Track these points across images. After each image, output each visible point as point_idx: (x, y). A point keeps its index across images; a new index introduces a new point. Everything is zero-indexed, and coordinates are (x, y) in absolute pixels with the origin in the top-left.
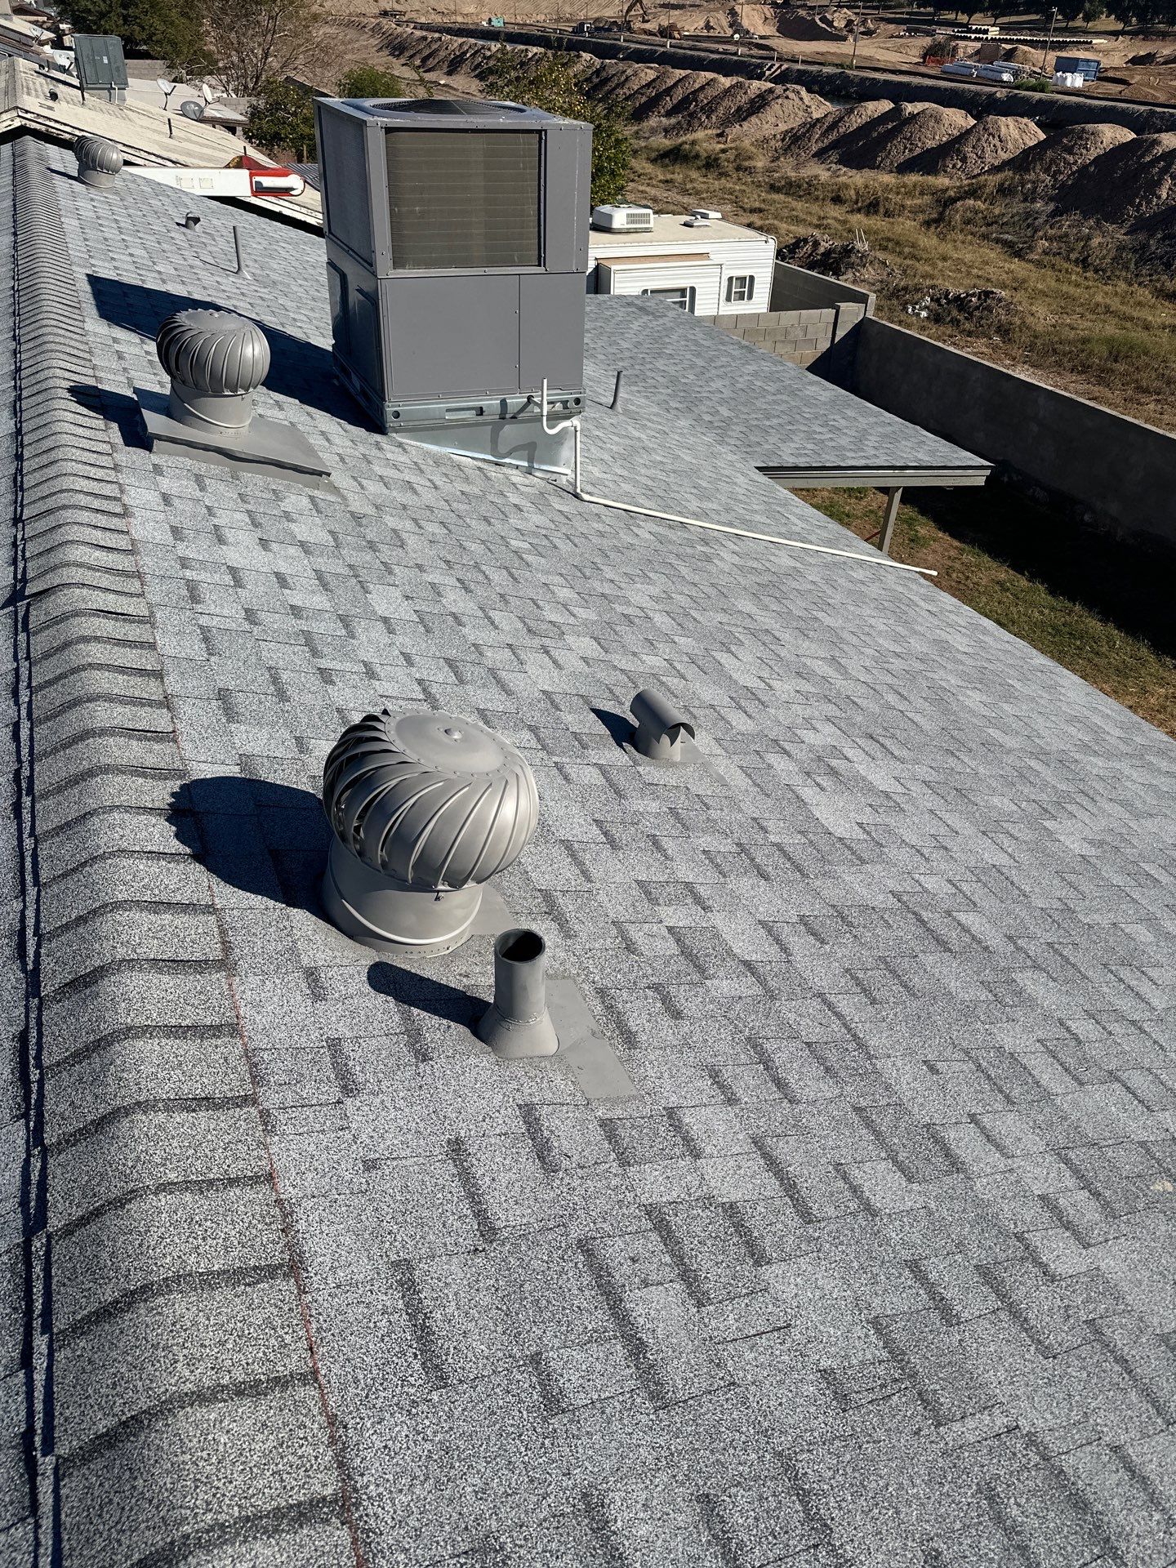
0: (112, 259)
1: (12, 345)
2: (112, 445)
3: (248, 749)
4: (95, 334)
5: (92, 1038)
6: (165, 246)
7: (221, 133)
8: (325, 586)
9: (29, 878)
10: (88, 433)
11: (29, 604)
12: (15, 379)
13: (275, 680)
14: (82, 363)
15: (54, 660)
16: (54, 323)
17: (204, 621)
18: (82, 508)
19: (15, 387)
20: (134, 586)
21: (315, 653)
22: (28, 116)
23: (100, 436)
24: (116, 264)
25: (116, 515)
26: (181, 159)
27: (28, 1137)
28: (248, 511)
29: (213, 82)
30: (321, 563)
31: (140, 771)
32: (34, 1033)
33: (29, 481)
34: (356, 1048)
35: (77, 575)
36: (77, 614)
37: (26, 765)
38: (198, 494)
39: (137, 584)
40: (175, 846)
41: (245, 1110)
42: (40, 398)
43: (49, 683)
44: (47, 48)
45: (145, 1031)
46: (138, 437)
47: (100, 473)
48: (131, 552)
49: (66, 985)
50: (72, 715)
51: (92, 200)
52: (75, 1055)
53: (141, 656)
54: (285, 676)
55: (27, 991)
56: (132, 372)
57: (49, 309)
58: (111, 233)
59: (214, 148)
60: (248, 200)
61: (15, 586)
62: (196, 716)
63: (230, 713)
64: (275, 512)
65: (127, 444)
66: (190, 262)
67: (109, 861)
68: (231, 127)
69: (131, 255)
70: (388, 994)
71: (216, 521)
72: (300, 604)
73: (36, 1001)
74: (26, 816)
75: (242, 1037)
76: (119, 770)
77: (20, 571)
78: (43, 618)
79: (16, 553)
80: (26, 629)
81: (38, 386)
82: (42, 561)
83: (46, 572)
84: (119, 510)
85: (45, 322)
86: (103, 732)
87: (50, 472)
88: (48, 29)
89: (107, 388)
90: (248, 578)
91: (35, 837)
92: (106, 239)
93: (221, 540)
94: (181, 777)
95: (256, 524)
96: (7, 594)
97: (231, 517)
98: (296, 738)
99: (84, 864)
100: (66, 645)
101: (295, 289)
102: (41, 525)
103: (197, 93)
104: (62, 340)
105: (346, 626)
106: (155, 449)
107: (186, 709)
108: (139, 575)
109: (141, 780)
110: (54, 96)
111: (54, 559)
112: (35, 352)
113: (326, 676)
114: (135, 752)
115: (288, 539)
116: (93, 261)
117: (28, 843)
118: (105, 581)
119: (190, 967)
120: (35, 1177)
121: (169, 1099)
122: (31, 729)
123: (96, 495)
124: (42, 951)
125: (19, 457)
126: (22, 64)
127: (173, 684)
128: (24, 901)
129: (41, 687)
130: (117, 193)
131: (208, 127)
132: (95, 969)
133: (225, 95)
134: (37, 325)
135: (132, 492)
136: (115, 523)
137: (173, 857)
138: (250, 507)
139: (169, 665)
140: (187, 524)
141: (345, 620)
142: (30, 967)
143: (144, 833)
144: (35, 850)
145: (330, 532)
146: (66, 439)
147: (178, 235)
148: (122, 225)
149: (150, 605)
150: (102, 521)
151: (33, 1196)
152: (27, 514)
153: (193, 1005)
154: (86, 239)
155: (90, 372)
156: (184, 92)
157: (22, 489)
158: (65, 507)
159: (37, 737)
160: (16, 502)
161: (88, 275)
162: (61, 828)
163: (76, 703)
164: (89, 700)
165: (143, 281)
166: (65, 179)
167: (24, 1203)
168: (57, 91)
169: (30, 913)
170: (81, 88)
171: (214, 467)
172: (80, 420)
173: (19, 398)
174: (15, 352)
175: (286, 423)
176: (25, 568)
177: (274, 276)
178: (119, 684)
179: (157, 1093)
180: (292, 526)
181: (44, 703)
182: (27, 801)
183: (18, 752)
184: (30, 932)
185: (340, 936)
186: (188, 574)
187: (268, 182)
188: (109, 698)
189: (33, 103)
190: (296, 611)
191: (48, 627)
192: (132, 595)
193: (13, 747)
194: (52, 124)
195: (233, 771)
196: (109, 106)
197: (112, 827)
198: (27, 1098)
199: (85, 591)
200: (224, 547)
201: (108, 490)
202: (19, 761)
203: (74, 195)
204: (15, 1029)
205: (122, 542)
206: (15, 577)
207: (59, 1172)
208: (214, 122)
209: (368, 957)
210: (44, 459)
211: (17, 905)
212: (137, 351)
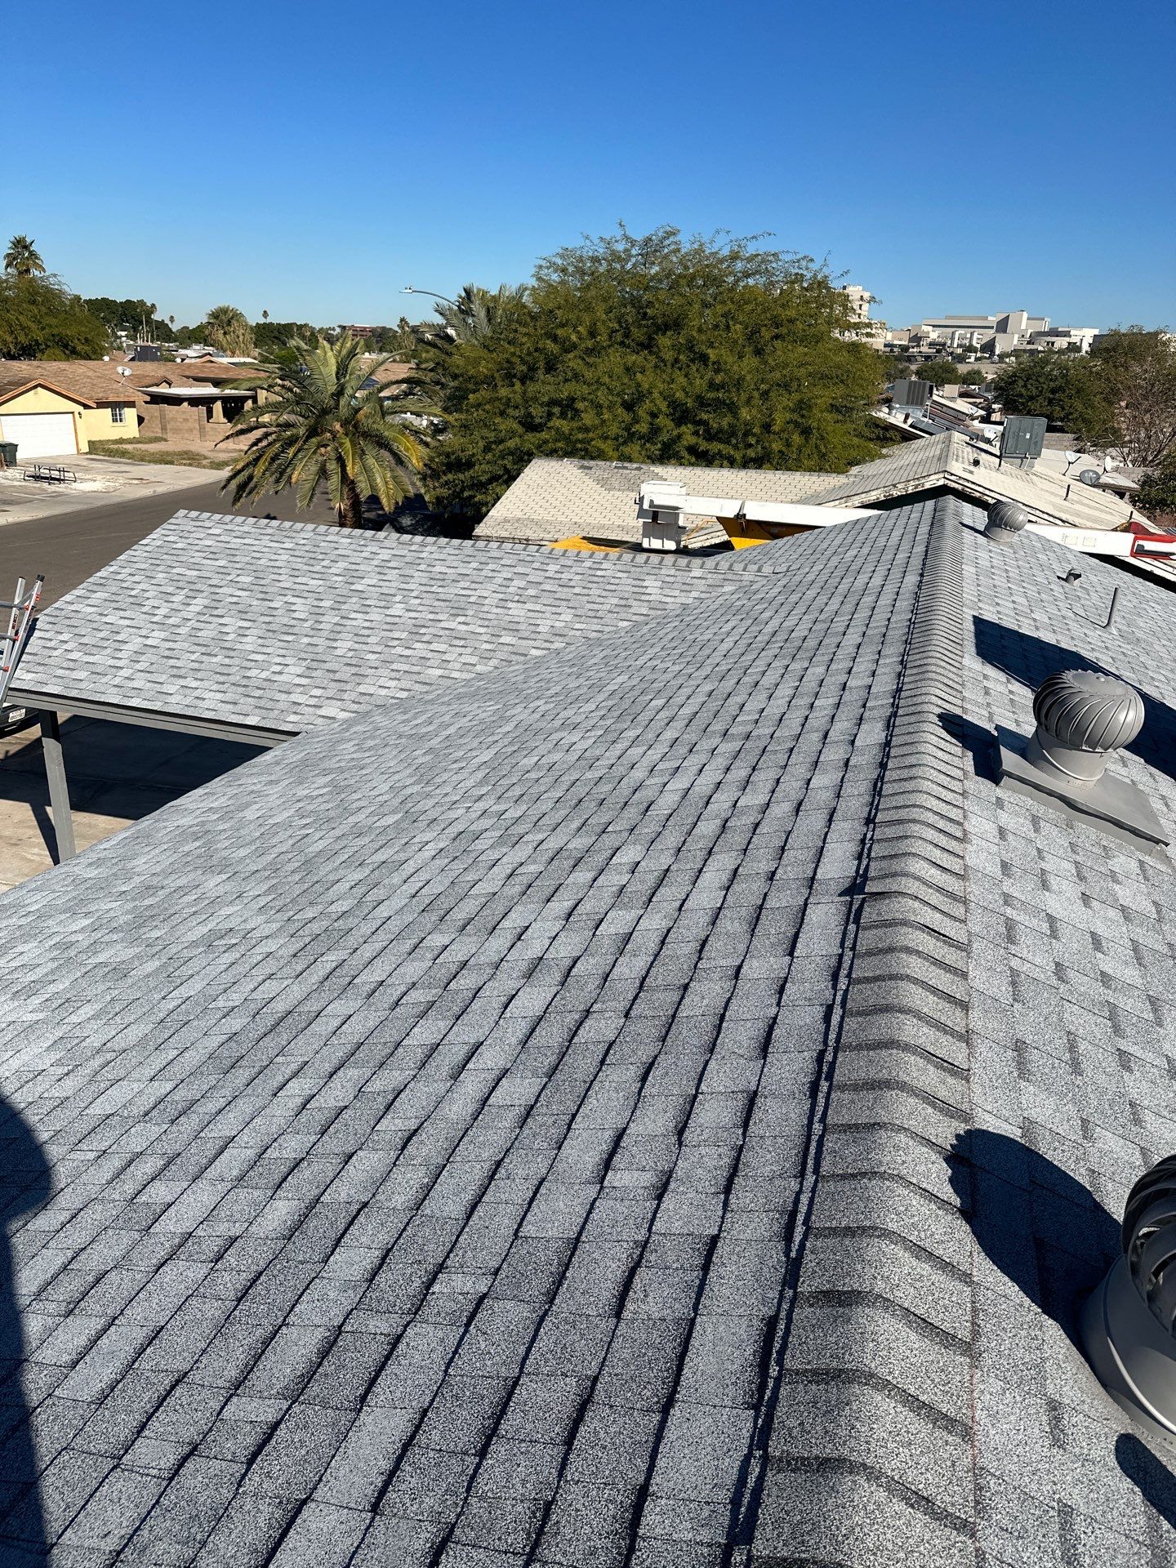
0: (997, 604)
1: (899, 668)
2: (965, 773)
3: (1033, 1114)
4: (970, 669)
5: (834, 1364)
6: (1043, 596)
7: (1110, 498)
8: (1139, 959)
9: (810, 1163)
10: (946, 757)
11: (864, 899)
12: (894, 697)
13: (1072, 1047)
14: (954, 693)
15: (875, 960)
16: (939, 655)
17: (1015, 963)
18: (929, 825)
19: (893, 704)
20: (958, 910)
21: (1117, 1030)
22: (953, 478)
23: (956, 761)
24: (999, 609)
25: (956, 838)
26: (1070, 519)
27: (754, 1432)
28: (1076, 863)
29: (1114, 453)
30: (1139, 934)
31: (930, 1100)
32: (782, 1326)
33: (887, 789)
34: (1089, 1531)
35: (913, 887)
36: (904, 923)
37: (830, 1049)
38: (1033, 835)
39: (962, 910)
40: (947, 1192)
41: (962, 1538)
42: (913, 719)
43: (868, 980)
44: (976, 423)
45: (885, 1386)
46: (989, 769)
47: (949, 796)
48: (962, 877)
49: (822, 1292)
50: (882, 1020)
51: (990, 551)
52: (815, 1372)
53: (953, 983)
54: (1082, 1047)
55: (785, 1276)
56: (994, 708)
57: (937, 643)
58: (1000, 581)
59: (1102, 511)
60: (1127, 560)
61: (856, 879)
62: (989, 1060)
63: (1023, 1069)
64: (1102, 869)
65: (977, 774)
66: (1063, 613)
67: (887, 1183)
68: (1120, 492)
69: (1014, 602)
70: (1137, 1483)
71: (1043, 865)
72: (1110, 972)
73: (791, 1292)
74: (821, 1100)
75: (973, 1446)
76: (914, 1092)
77: (863, 867)
78: (875, 918)
79: (863, 849)
80: (857, 921)
81: (913, 708)
82: (884, 864)
83: (885, 876)
84: (959, 834)
85: (931, 654)
86: (906, 1047)
87: (909, 786)
88: (982, 408)
89: (970, 719)
90: (1064, 931)
91: (825, 1125)
92: (995, 586)
93: (1045, 885)
94: (966, 1121)
95: (1081, 878)
96: (847, 884)
97: (1059, 865)
98: (1083, 1120)
99: (864, 1175)
100: (891, 950)
101: (1157, 648)
102: (890, 832)
103: (1097, 462)
104: (942, 671)
105: (1155, 1011)
106: (1002, 784)
107: (982, 1048)
108: (965, 902)
109: (930, 1110)
110: (976, 463)
111: (896, 866)
112: (917, 678)
113: (1125, 1060)
114: (929, 1078)
115: (1110, 900)
116: (980, 605)
117: (817, 1127)
118: (935, 898)
119: (937, 1335)
120: (751, 1481)
121: (893, 1479)
122: (842, 1018)
123: (942, 816)
124: (808, 1244)
125: (883, 766)
126: (957, 437)
127: (976, 1019)
128: (801, 1184)
129: (859, 981)
130: (1011, 547)
131: (1100, 491)
132: (853, 1291)
133: (1122, 465)
134: (925, 655)
135: (973, 819)
136: (953, 845)
137: (944, 1204)
138: (1078, 859)
139: (976, 1000)
140: (1016, 862)
141: (1154, 1002)
142: (793, 1254)
143: (923, 1167)
144: (822, 1137)
145: (1154, 902)
146: (929, 760)
147: (1057, 588)
148: (1010, 574)
149: (970, 934)
150: (943, 841)
151: (745, 1501)
152: (880, 817)
153: (933, 1381)
154: (978, 585)
155: (959, 702)
156: (1087, 462)
157: (880, 795)
158: (914, 821)
159: (846, 1027)
160: (872, 804)
161: (974, 617)
162: (850, 1126)
163: (887, 1009)
164: (901, 1011)
165: (1019, 626)
166: (972, 532)
167: (735, 1502)
168: (980, 458)
169: (804, 1199)
170: (1000, 457)
171: (1053, 812)
172: (942, 744)
173: (894, 715)
174: (899, 675)
175: (1128, 781)
176: (868, 866)
177: (1139, 634)
178: (927, 1003)
179: (884, 1464)
180: (1117, 887)
181: (861, 996)
182: (824, 1085)
183: (826, 1034)
184: (800, 1218)
185: (1093, 1378)
186: (1009, 911)
187: (1149, 546)
188: (918, 1015)
189: (957, 468)
190: (1105, 979)
191: (877, 927)
192: (955, 919)
193: (822, 1027)
194: (969, 485)
195: (1013, 1132)
196: (1018, 472)
197: (897, 1148)
198: (762, 1387)
199: (917, 904)
200: (1047, 894)
201: (954, 814)
202: (825, 1042)
203: (976, 546)
204: (769, 1312)
205: (955, 865)
206: (857, 871)
207: (774, 1490)
208: (1105, 487)
209: (1120, 1423)
210: (905, 773)
211: (794, 1185)
212: (1001, 688)
